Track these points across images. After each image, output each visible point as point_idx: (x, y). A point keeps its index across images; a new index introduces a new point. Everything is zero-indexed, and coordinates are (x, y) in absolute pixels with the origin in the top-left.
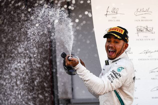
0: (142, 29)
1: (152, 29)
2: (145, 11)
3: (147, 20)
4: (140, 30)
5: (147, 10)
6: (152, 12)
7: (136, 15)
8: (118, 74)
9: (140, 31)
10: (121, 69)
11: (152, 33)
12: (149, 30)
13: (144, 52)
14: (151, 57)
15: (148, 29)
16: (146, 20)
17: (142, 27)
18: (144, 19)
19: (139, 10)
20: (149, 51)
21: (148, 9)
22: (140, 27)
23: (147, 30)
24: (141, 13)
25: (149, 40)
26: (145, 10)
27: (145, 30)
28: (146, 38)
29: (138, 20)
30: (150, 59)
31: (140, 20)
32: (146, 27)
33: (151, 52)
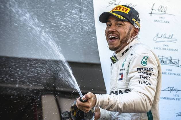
0: (164, 60)
1: (177, 61)
2: (167, 38)
3: (172, 50)
4: (161, 61)
5: (171, 37)
6: (177, 40)
7: (156, 41)
8: (148, 69)
9: (162, 63)
10: (146, 60)
11: (178, 66)
12: (174, 63)
13: (168, 89)
14: (178, 96)
15: (173, 61)
16: (170, 49)
17: (164, 58)
18: (166, 48)
19: (160, 36)
20: (174, 88)
21: (171, 35)
22: (161, 58)
23: (171, 62)
24: (162, 39)
25: (175, 74)
26: (167, 36)
27: (168, 62)
28: (169, 72)
29: (159, 48)
30: (176, 99)
31: (162, 49)
32: (169, 58)
33: (177, 90)
